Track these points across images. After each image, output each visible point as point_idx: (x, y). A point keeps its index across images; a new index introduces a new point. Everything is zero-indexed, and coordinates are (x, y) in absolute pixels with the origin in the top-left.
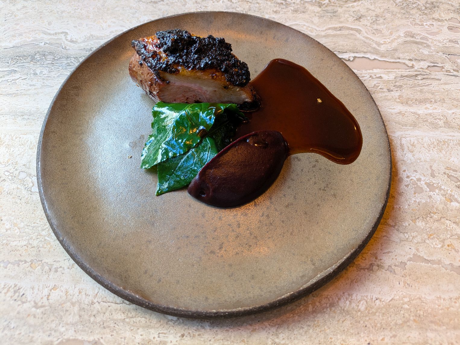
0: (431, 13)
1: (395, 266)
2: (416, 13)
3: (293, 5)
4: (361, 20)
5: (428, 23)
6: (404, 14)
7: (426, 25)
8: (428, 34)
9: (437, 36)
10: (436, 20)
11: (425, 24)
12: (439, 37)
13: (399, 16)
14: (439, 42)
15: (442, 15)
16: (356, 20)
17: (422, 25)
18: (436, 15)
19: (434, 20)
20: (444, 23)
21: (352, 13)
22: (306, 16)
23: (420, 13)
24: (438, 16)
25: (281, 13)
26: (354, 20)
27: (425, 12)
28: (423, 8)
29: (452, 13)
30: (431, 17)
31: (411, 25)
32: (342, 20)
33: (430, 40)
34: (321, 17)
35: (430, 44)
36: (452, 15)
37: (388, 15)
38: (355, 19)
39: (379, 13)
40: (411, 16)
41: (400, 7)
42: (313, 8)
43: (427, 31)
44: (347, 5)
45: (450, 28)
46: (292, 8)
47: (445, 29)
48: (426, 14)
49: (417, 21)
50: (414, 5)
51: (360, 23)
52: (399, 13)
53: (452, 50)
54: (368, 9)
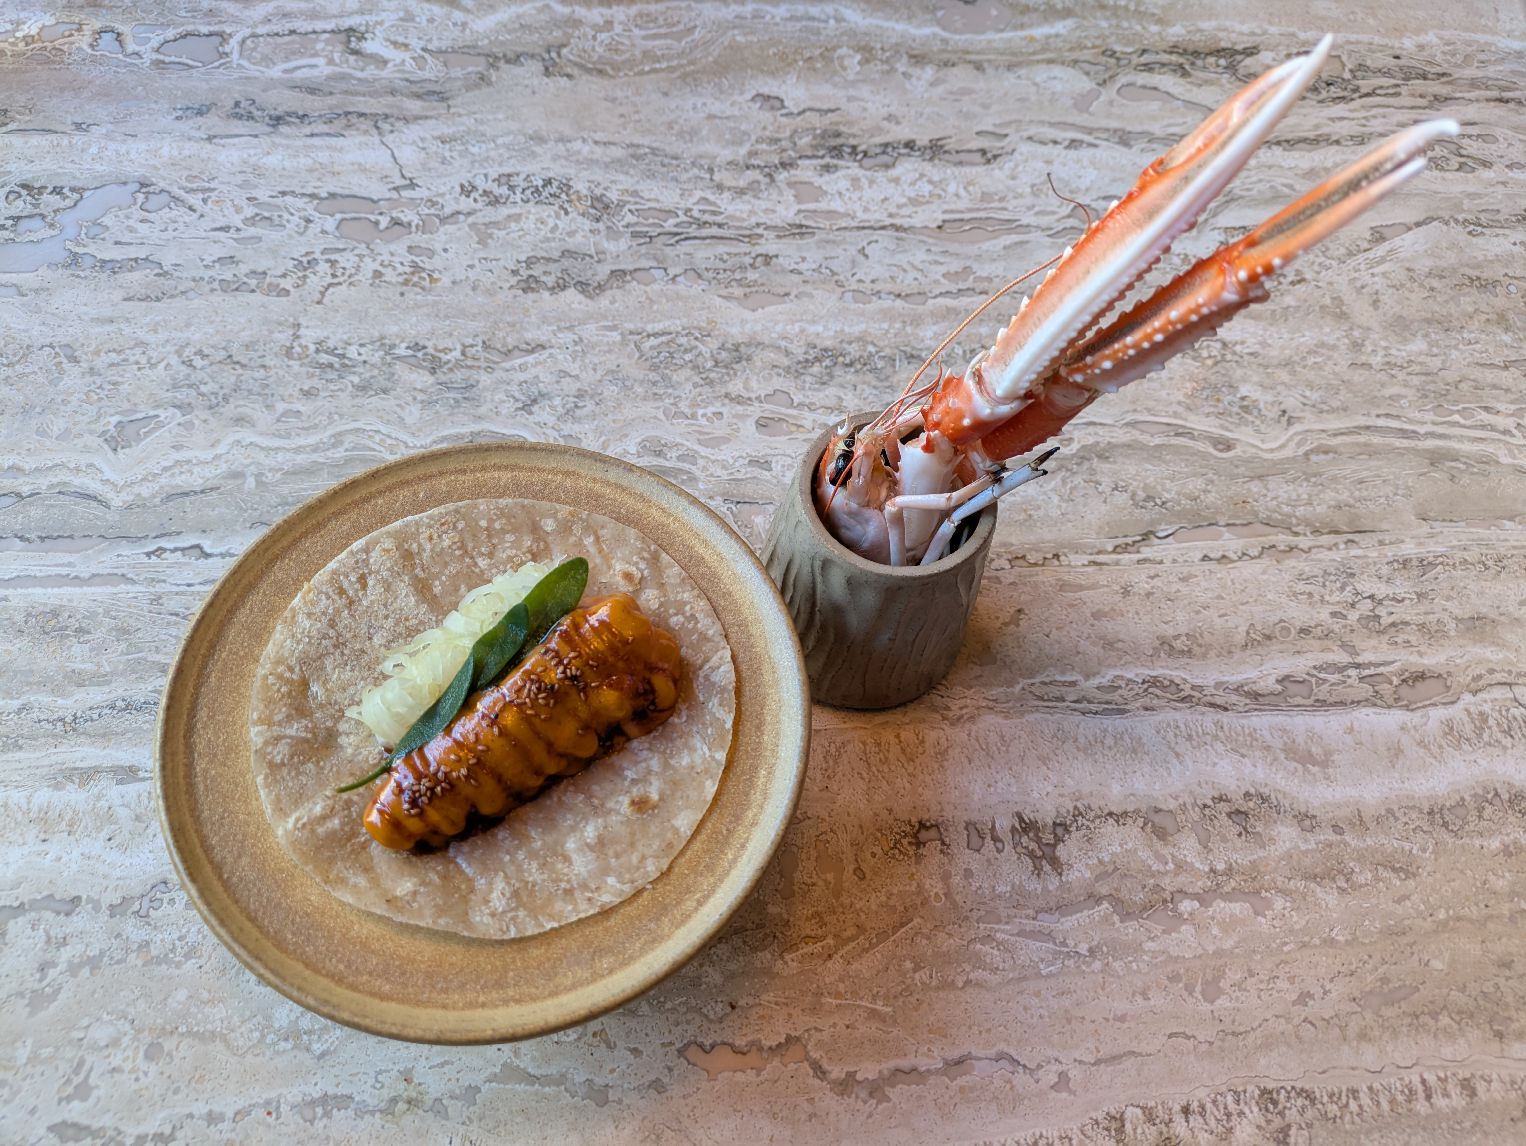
0: (726, 378)
1: (451, 1097)
2: (687, 380)
3: (360, 370)
4: (535, 408)
5: (710, 410)
6: (655, 383)
7: (704, 415)
8: (700, 442)
9: (723, 447)
10: (732, 400)
11: (701, 412)
12: (726, 453)
13: (640, 390)
14: (724, 467)
15: (754, 384)
16: (522, 409)
17: (694, 416)
18: (736, 387)
19: (727, 401)
20: (750, 408)
21: (514, 389)
22: (390, 402)
23: (697, 379)
24: (741, 386)
25: (322, 394)
26: (517, 409)
27: (712, 375)
28: (709, 364)
29: (779, 375)
30: (723, 391)
31: (663, 418)
32: (482, 410)
33: (701, 462)
34: (427, 404)
35: (698, 473)
36: (778, 383)
37: (611, 391)
38: (520, 405)
39: (590, 384)
40: (670, 391)
41: (648, 363)
42: (414, 376)
43: (701, 433)
44: (507, 365)
45: (762, 424)
46: (356, 380)
47: (749, 428)
48: (711, 383)
49: (684, 407)
50: (688, 357)
51: (531, 418)
52: (642, 382)
53: (749, 490)
54: (564, 373)
